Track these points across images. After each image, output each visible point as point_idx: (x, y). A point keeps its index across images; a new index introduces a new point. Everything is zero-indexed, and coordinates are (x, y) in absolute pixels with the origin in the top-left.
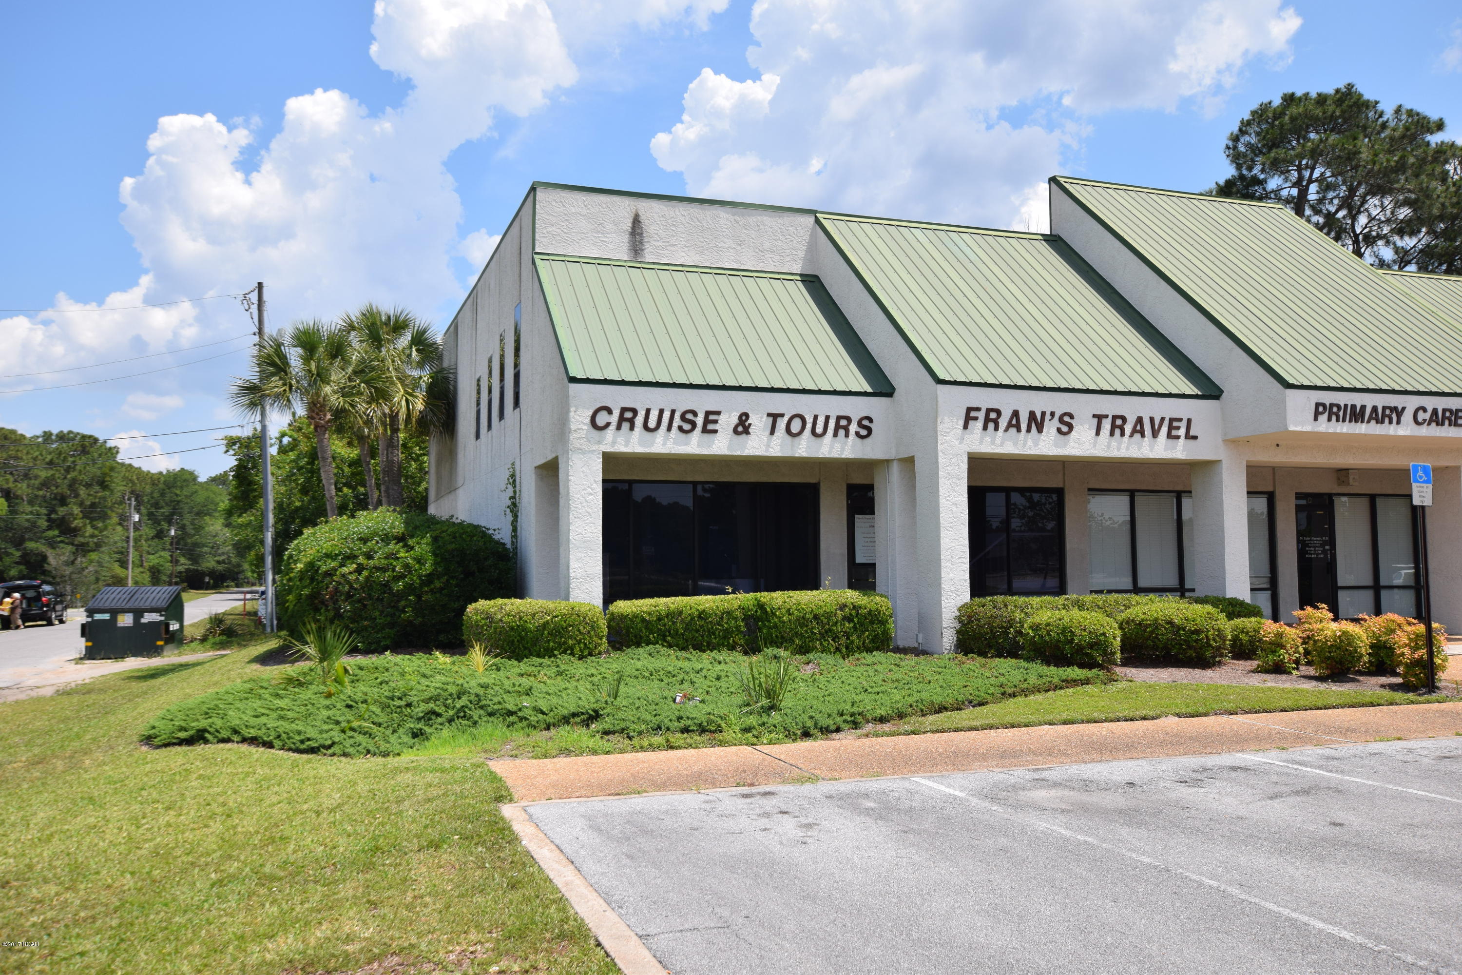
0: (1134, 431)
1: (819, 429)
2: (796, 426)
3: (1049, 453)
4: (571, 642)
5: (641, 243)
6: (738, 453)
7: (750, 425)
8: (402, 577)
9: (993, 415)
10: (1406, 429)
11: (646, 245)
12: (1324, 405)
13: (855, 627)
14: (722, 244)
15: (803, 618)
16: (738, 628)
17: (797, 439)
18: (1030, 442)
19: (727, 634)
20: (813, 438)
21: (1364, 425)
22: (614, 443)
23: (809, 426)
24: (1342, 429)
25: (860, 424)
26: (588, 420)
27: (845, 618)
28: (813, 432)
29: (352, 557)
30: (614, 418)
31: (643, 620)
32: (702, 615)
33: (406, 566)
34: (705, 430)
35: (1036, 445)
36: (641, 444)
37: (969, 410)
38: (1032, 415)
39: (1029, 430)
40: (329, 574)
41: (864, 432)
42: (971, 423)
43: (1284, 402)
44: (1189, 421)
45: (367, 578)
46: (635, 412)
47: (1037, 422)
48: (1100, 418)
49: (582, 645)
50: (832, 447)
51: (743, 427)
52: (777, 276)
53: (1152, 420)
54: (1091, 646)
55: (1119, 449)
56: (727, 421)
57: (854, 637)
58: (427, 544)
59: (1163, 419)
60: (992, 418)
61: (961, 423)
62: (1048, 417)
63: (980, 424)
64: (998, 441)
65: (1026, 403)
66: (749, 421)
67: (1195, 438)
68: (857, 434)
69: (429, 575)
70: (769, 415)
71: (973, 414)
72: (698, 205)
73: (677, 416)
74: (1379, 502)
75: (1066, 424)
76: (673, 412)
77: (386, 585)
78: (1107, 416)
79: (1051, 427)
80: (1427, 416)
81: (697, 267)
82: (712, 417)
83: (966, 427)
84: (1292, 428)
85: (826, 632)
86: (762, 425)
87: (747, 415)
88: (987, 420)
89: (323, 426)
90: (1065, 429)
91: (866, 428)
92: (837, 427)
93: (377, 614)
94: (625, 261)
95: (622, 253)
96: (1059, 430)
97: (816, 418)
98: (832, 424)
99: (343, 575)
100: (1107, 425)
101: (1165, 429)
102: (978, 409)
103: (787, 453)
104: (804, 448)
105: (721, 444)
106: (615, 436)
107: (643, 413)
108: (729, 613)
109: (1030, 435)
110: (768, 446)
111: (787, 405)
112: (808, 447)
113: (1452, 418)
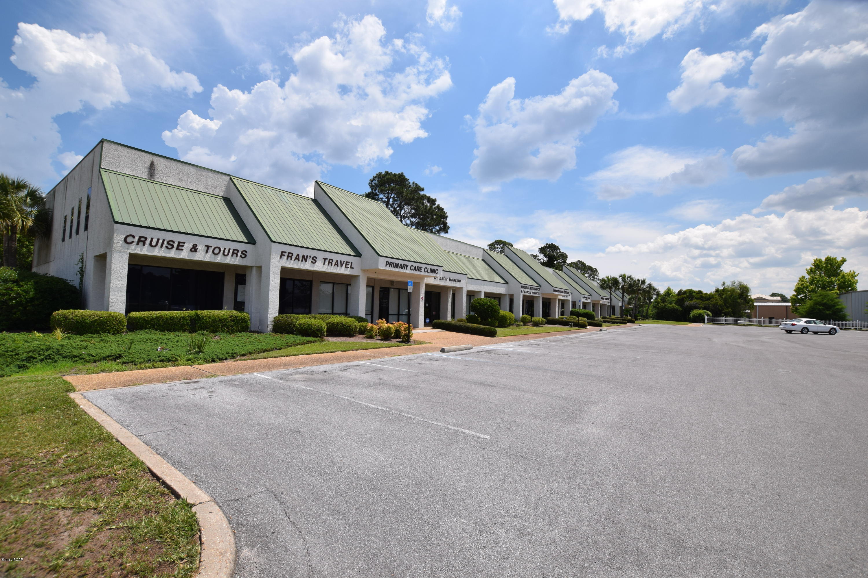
0: (335, 264)
1: (226, 253)
2: (217, 251)
3: (308, 269)
4: (108, 328)
5: (154, 173)
6: (192, 259)
7: (197, 249)
8: (15, 298)
9: (290, 255)
10: (408, 271)
11: (156, 174)
12: (388, 262)
13: (235, 324)
14: (190, 180)
15: (215, 320)
16: (187, 323)
17: (216, 256)
18: (302, 265)
19: (182, 325)
20: (223, 256)
21: (398, 269)
22: (135, 250)
23: (222, 252)
24: (392, 269)
25: (242, 253)
26: (123, 239)
27: (231, 320)
28: (223, 254)
30: (136, 240)
31: (144, 320)
32: (172, 318)
33: (18, 294)
34: (178, 249)
35: (304, 266)
36: (147, 251)
37: (282, 252)
38: (303, 256)
41: (243, 256)
42: (283, 257)
43: (378, 260)
44: (352, 263)
46: (146, 239)
47: (305, 259)
48: (325, 259)
49: (114, 329)
50: (230, 260)
51: (194, 249)
52: (213, 195)
53: (341, 261)
54: (317, 330)
55: (330, 270)
56: (188, 246)
57: (235, 327)
58: (31, 285)
59: (344, 262)
60: (290, 256)
61: (279, 256)
62: (309, 257)
63: (286, 257)
64: (291, 263)
65: (302, 252)
66: (197, 247)
67: (353, 268)
68: (241, 256)
69: (32, 298)
70: (206, 246)
71: (283, 254)
72: (181, 163)
73: (165, 242)
74: (401, 291)
75: (314, 260)
76: (164, 241)
77: (5, 302)
78: (327, 259)
79: (309, 261)
81: (179, 187)
82: (181, 244)
83: (281, 258)
84: (380, 268)
85: (224, 325)
86: (203, 249)
87: (196, 245)
88: (288, 256)
90: (314, 262)
91: (244, 254)
92: (233, 253)
94: (146, 179)
95: (145, 176)
96: (312, 262)
97: (225, 249)
98: (231, 252)
100: (327, 262)
101: (344, 265)
102: (285, 252)
103: (212, 260)
104: (219, 259)
105: (185, 255)
106: (135, 247)
107: (150, 239)
108: (184, 318)
109: (302, 262)
110: (204, 257)
111: (214, 243)
112: (221, 259)
113: (419, 269)
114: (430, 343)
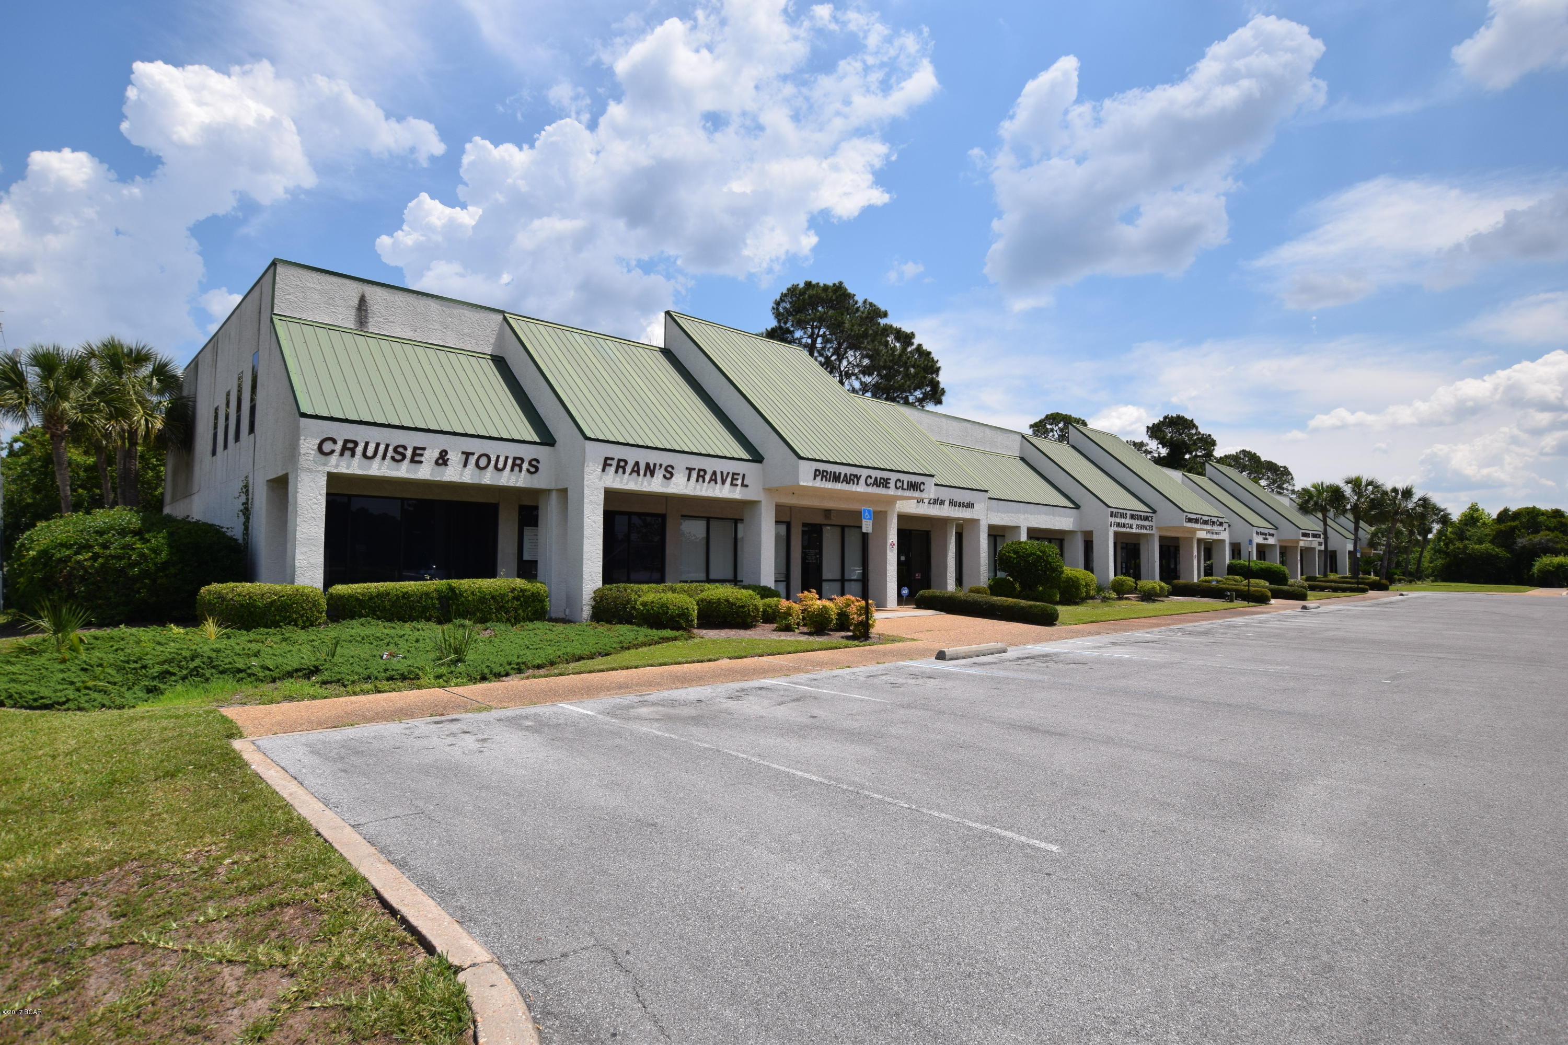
0: (711, 480)
1: (500, 465)
2: (483, 462)
3: (658, 491)
4: (294, 616)
5: (366, 317)
6: (438, 479)
7: (448, 459)
8: (137, 564)
9: (622, 464)
10: (861, 488)
11: (370, 320)
12: (819, 471)
13: (521, 604)
14: (431, 326)
15: (484, 598)
16: (433, 605)
17: (483, 471)
18: (645, 483)
19: (425, 609)
20: (495, 471)
21: (840, 484)
22: (337, 466)
23: (493, 463)
24: (828, 486)
25: (530, 464)
26: (316, 447)
27: (514, 598)
28: (496, 467)
29: (88, 547)
30: (338, 447)
31: (357, 599)
32: (406, 596)
33: (142, 555)
34: (412, 461)
35: (650, 485)
36: (359, 467)
37: (606, 459)
38: (648, 465)
39: (645, 475)
40: (65, 560)
41: (533, 470)
42: (607, 468)
43: (798, 468)
44: (744, 475)
45: (102, 565)
46: (356, 444)
47: (650, 470)
48: (690, 470)
49: (304, 619)
50: (509, 479)
51: (442, 460)
52: (473, 354)
53: (722, 473)
54: (679, 616)
55: (701, 491)
56: (431, 455)
57: (521, 611)
58: (163, 538)
59: (728, 473)
60: (621, 465)
61: (601, 467)
62: (658, 467)
63: (613, 469)
64: (625, 481)
65: (645, 457)
66: (448, 457)
67: (747, 486)
68: (528, 470)
69: (165, 563)
70: (463, 453)
71: (609, 462)
72: (414, 296)
73: (391, 449)
74: (846, 530)
75: (669, 473)
76: (387, 446)
77: (122, 571)
78: (694, 469)
79: (659, 474)
80: (872, 481)
81: (411, 340)
82: (418, 452)
83: (604, 470)
84: (801, 483)
85: (501, 607)
86: (457, 459)
87: (446, 452)
88: (618, 467)
89: (60, 436)
90: (668, 475)
91: (534, 466)
92: (514, 465)
93: (112, 594)
94: (352, 329)
95: (349, 322)
96: (664, 476)
97: (498, 457)
98: (510, 462)
99: (78, 562)
101: (729, 479)
102: (612, 459)
103: (476, 481)
104: (488, 478)
105: (425, 472)
106: (338, 461)
107: (363, 444)
108: (427, 594)
109: (646, 478)
110: (461, 475)
111: (477, 446)
112: (491, 477)
113: (884, 483)
114: (914, 640)
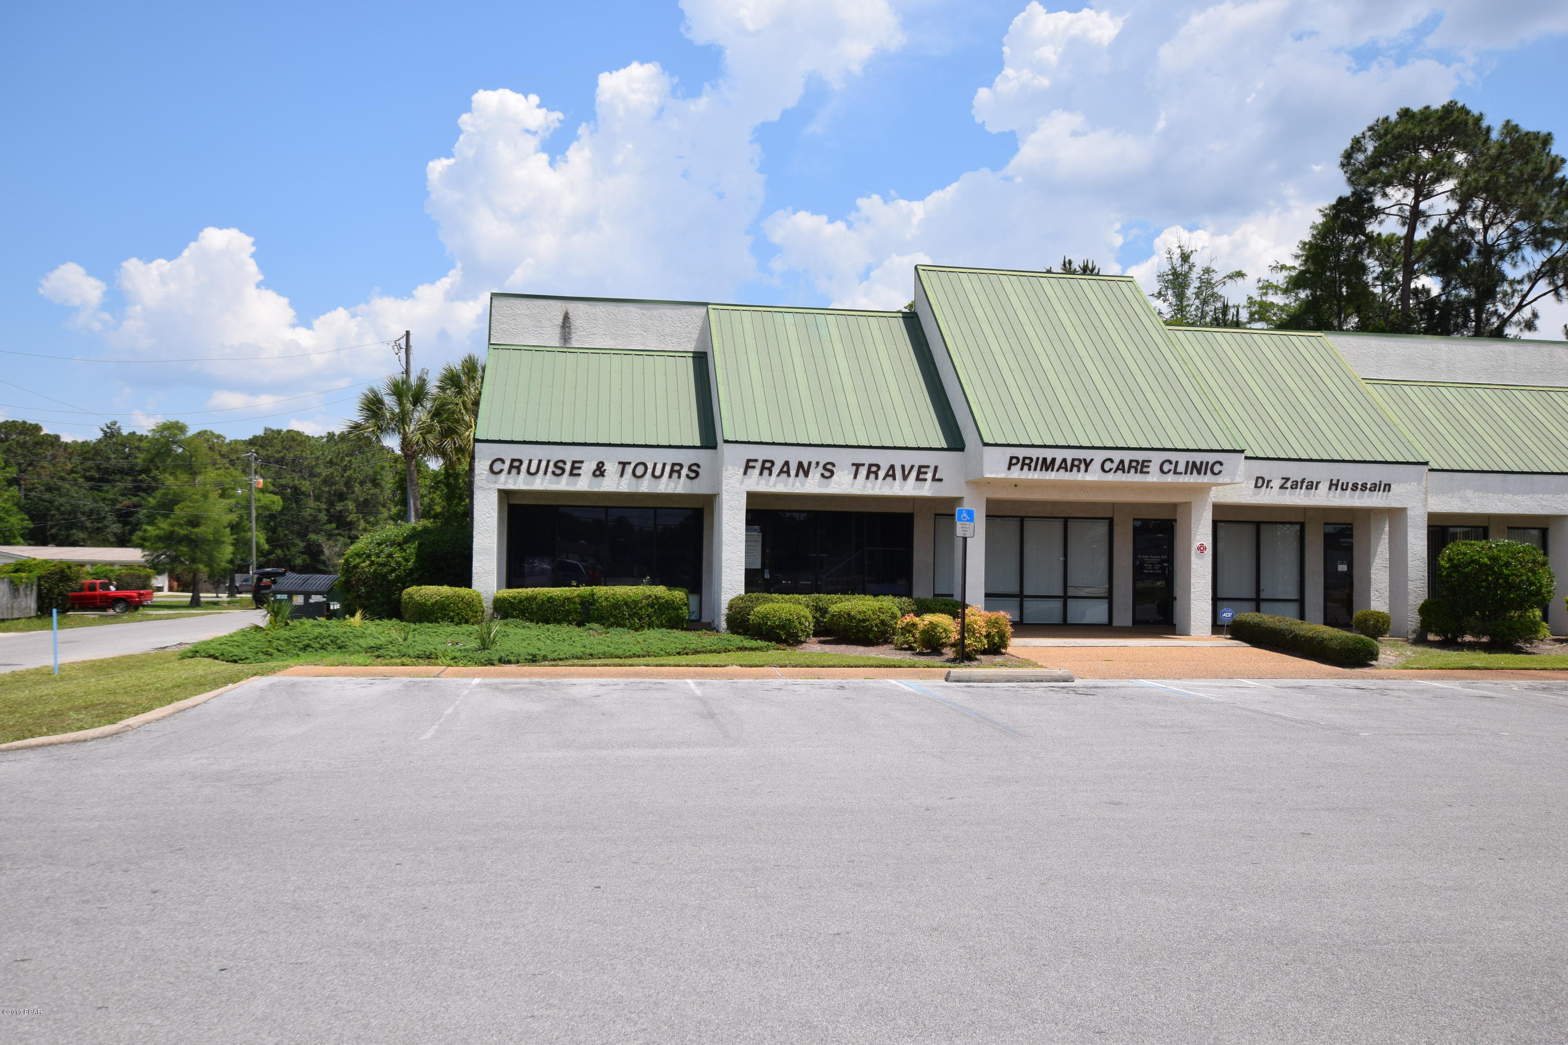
0: (887, 475)
1: (658, 473)
2: (640, 470)
3: (814, 492)
4: (451, 614)
5: (570, 334)
6: (596, 490)
7: (605, 470)
8: (394, 570)
9: (768, 465)
10: (1094, 475)
11: (573, 335)
12: (1017, 458)
13: (655, 612)
14: (632, 332)
15: (617, 604)
16: (576, 609)
17: (640, 480)
18: (798, 484)
19: (569, 612)
20: (653, 479)
21: (1054, 473)
22: (506, 483)
23: (650, 471)
24: (1033, 475)
25: (690, 469)
26: (488, 468)
27: (648, 605)
28: (653, 475)
29: (369, 556)
30: (506, 466)
31: (510, 602)
32: (550, 600)
33: (398, 563)
34: (571, 474)
35: (803, 486)
36: (524, 483)
37: (749, 461)
38: (800, 465)
39: (797, 475)
40: (356, 567)
41: (692, 475)
42: (749, 470)
43: (982, 456)
44: (936, 468)
45: (375, 570)
46: (521, 462)
47: (804, 469)
48: (857, 466)
49: (460, 616)
50: (667, 486)
51: (600, 471)
52: (673, 354)
53: (903, 467)
55: (873, 489)
56: (588, 467)
57: (654, 619)
58: (414, 548)
59: (912, 467)
60: (767, 467)
61: (742, 470)
62: (813, 465)
63: (757, 471)
64: (771, 483)
65: (795, 456)
66: (604, 468)
67: (940, 480)
68: (688, 476)
69: (411, 570)
70: (620, 463)
71: (751, 464)
72: (614, 304)
73: (551, 465)
75: (829, 471)
76: (548, 462)
77: (385, 576)
78: (863, 465)
79: (815, 474)
80: (1114, 466)
81: (611, 349)
82: (577, 465)
83: (745, 473)
84: (987, 475)
85: (634, 614)
86: (614, 470)
87: (603, 463)
88: (763, 468)
89: (410, 456)
90: (827, 474)
91: (695, 472)
92: (672, 471)
93: (379, 595)
94: (556, 347)
95: (554, 340)
96: (822, 475)
97: (655, 464)
98: (668, 469)
99: (363, 568)
100: (863, 471)
101: (914, 474)
102: (756, 461)
103: (633, 489)
104: (646, 486)
105: (584, 484)
106: (506, 479)
107: (527, 462)
108: (568, 599)
109: (798, 479)
110: (618, 484)
111: (633, 456)
112: (649, 486)
113: (1141, 467)
